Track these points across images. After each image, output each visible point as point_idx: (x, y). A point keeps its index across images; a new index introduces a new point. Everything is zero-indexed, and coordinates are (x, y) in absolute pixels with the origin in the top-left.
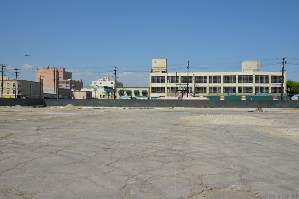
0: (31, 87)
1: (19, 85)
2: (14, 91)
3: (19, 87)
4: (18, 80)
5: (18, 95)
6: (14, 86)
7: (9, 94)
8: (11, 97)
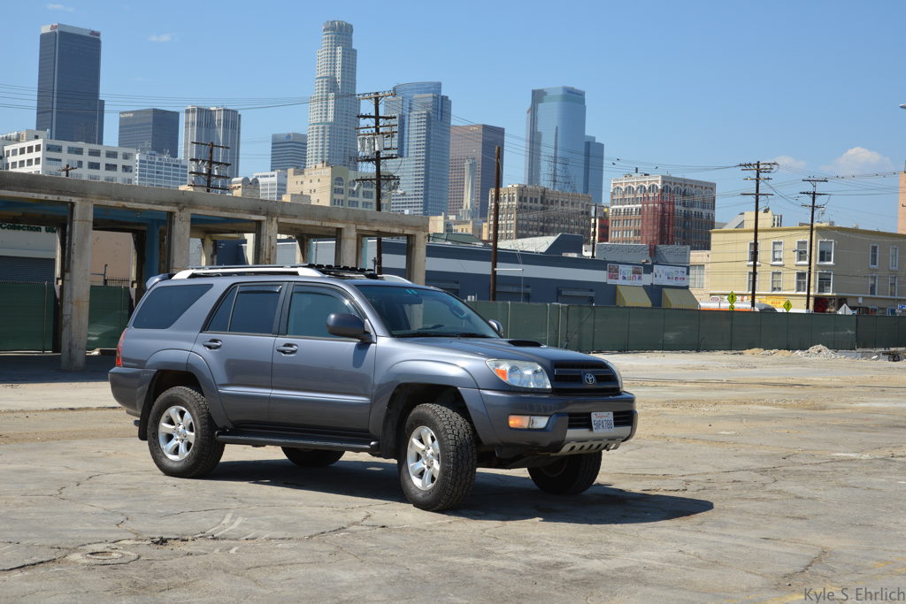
0: (874, 256)
1: (825, 249)
2: (801, 275)
3: (822, 259)
4: (818, 229)
5: (817, 293)
6: (801, 255)
7: (780, 289)
8: (788, 305)
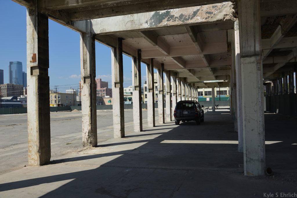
0: (67, 97)
2: (55, 101)
3: (58, 98)
4: (57, 93)
5: (58, 103)
7: (52, 103)
8: (53, 106)
